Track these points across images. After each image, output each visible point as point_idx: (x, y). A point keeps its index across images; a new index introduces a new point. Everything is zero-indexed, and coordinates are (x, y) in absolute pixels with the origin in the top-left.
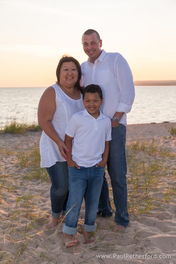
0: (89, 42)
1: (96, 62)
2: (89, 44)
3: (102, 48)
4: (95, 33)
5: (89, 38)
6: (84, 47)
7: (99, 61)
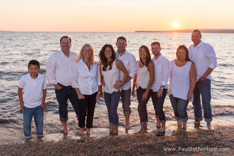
0: (195, 35)
1: (196, 47)
2: (194, 37)
3: (201, 40)
4: (198, 32)
5: (195, 33)
6: (192, 38)
7: (198, 47)
